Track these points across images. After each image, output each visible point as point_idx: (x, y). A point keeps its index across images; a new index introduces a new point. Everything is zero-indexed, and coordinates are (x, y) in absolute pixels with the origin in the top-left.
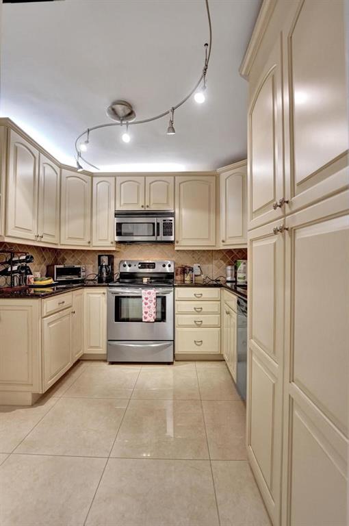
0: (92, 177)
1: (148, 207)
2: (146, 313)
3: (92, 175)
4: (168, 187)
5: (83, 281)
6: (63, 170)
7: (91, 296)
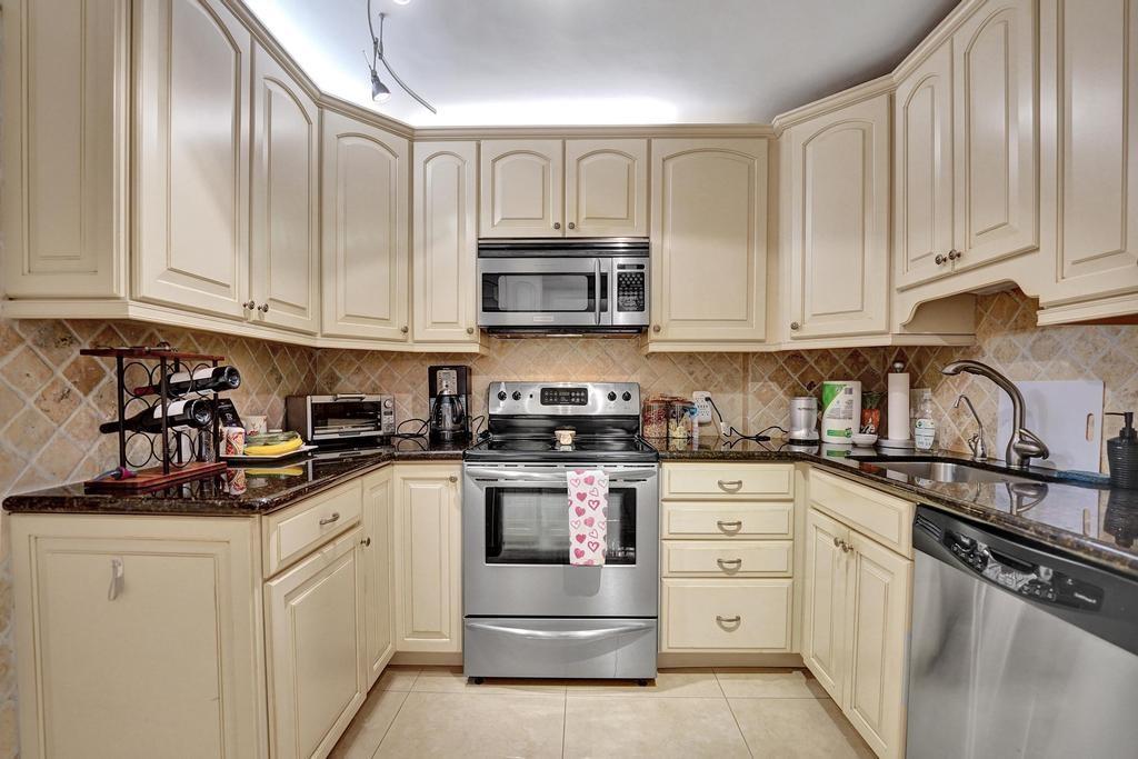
0: (412, 140)
1: (572, 226)
2: (581, 538)
3: (411, 135)
4: (629, 169)
5: (386, 440)
6: (326, 112)
7: (413, 485)
